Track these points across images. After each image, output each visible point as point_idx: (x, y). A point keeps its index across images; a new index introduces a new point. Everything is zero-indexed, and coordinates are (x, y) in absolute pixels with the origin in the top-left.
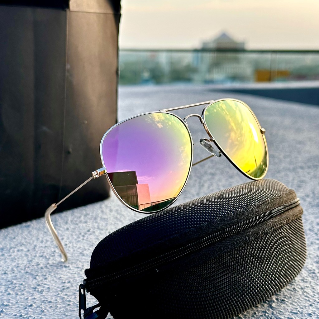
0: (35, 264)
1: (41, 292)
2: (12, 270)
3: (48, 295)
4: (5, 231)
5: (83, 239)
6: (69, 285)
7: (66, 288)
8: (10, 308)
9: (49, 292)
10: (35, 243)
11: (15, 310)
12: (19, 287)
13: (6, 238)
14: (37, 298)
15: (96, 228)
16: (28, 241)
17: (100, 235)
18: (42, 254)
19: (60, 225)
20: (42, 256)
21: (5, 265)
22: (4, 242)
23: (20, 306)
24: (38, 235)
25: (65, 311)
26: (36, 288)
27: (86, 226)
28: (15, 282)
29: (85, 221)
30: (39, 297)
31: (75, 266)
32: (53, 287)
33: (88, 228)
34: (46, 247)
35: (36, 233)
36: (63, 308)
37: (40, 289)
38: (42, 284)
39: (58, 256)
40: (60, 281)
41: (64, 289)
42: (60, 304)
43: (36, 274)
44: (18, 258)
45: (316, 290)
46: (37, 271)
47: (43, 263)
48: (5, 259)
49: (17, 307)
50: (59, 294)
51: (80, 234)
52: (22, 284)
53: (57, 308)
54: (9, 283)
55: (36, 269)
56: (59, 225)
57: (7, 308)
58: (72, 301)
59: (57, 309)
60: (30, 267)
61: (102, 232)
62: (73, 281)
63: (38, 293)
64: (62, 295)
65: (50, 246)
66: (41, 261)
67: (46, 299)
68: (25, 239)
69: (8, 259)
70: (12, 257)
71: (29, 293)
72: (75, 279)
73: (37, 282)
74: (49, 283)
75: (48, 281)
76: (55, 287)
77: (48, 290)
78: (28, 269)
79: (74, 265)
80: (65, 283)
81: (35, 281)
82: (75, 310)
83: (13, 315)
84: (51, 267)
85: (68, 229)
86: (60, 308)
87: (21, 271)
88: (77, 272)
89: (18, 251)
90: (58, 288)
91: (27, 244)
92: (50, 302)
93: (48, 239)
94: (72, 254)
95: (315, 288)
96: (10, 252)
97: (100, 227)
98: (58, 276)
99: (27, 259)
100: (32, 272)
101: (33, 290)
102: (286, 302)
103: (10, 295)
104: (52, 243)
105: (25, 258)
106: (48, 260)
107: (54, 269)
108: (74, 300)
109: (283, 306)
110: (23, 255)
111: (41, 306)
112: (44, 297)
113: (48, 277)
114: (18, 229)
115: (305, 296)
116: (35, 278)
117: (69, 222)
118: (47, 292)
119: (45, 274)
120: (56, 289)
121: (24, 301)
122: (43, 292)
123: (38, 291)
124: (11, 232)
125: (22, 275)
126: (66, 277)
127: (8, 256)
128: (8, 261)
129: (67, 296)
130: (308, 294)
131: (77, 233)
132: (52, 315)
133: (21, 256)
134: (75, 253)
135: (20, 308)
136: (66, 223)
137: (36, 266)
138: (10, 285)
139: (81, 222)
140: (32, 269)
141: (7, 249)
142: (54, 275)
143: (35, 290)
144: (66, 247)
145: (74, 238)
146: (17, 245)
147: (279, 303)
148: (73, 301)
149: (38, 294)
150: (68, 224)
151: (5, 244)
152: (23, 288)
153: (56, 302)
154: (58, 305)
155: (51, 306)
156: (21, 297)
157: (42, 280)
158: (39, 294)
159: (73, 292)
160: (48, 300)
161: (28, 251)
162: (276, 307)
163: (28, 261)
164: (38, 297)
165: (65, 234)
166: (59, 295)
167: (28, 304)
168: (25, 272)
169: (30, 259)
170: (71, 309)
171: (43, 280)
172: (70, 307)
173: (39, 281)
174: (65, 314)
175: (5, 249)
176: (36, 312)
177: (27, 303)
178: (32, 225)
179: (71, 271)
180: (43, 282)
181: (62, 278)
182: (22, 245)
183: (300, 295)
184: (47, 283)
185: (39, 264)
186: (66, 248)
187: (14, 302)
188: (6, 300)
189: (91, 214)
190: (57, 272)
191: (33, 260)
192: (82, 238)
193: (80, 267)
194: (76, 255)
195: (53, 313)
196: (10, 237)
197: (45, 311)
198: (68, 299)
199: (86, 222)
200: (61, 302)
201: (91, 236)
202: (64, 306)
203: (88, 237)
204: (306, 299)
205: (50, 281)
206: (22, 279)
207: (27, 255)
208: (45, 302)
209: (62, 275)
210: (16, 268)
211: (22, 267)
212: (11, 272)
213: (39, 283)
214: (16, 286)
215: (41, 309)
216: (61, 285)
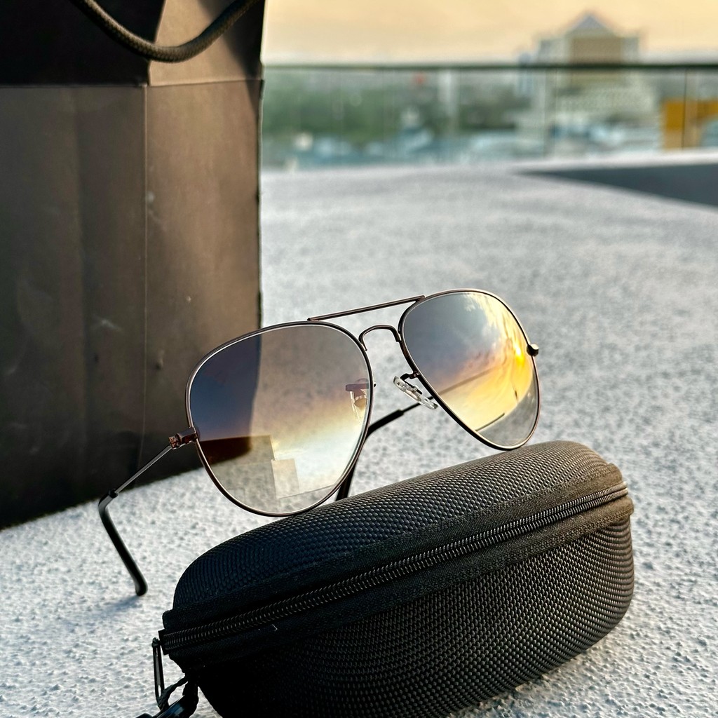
0: (76, 599)
1: (79, 661)
2: (33, 612)
3: (92, 666)
5: (179, 546)
6: (134, 645)
7: (126, 651)
8: (16, 692)
9: (95, 660)
10: (84, 555)
11: (25, 697)
12: (39, 648)
13: (29, 543)
14: (69, 673)
15: (209, 521)
16: (71, 549)
17: (214, 536)
18: (94, 578)
19: (140, 513)
20: (93, 583)
21: (19, 602)
22: (25, 552)
23: (36, 689)
24: (94, 537)
25: (118, 700)
26: (70, 651)
27: (191, 516)
28: (33, 637)
29: (190, 504)
30: (74, 671)
31: (154, 605)
32: (103, 649)
33: (194, 521)
34: (104, 563)
35: (89, 533)
36: (116, 694)
37: (78, 653)
38: (84, 642)
39: (124, 582)
40: (118, 637)
41: (122, 654)
42: (110, 686)
43: (75, 622)
44: (47, 587)
45: (612, 655)
46: (78, 616)
47: (93, 598)
48: (22, 590)
50: (111, 664)
51: (176, 534)
52: (45, 643)
54: (22, 640)
55: (79, 610)
56: (137, 515)
57: (11, 692)
58: (133, 679)
59: (103, 696)
60: (67, 606)
61: (220, 529)
62: (143, 637)
63: (74, 662)
64: (117, 666)
65: (112, 562)
66: (90, 595)
67: (87, 674)
68: (67, 544)
69: (28, 589)
70: (36, 584)
71: (56, 662)
72: (149, 632)
73: (74, 638)
74: (96, 642)
75: (97, 637)
76: (107, 650)
77: (93, 656)
78: (63, 611)
79: (152, 603)
80: (127, 640)
81: (71, 637)
82: (136, 698)
83: (19, 707)
84: (107, 607)
85: (153, 523)
86: (110, 694)
87: (48, 614)
88: (154, 617)
89: (49, 571)
90: (112, 651)
91: (67, 556)
92: (93, 681)
94: (153, 579)
95: (611, 651)
96: (32, 574)
97: (218, 519)
98: (118, 627)
99: (64, 589)
100: (68, 618)
101: (65, 655)
102: (545, 682)
103: (20, 667)
105: (61, 587)
106: (104, 592)
107: (111, 611)
108: (139, 677)
109: (537, 691)
110: (57, 582)
111: (73, 689)
112: (83, 670)
113: (98, 628)
114: (56, 523)
115: (587, 669)
116: (73, 631)
117: (159, 507)
118: (90, 659)
119: (92, 622)
120: (109, 655)
121: (45, 679)
122: (83, 660)
123: (74, 657)
124: (42, 529)
125: (49, 623)
126: (131, 628)
127: (27, 583)
128: (26, 593)
129: (126, 669)
130: (594, 664)
131: (172, 532)
132: (91, 707)
133: (54, 583)
134: (157, 577)
135: (35, 693)
136: (154, 509)
137: (78, 603)
138: (22, 644)
139: (182, 506)
140: (70, 612)
141: (28, 568)
142: (109, 625)
143: (68, 657)
145: (161, 543)
146: (48, 559)
149: (72, 663)
150: (156, 512)
151: (26, 556)
152: (47, 651)
153: (103, 680)
154: (106, 688)
155: (92, 688)
156: (40, 669)
157: (85, 635)
160: (89, 677)
161: (69, 571)
162: (522, 692)
163: (65, 594)
164: (71, 671)
165: (146, 535)
166: (112, 667)
167: (50, 684)
168: (56, 617)
169: (69, 589)
170: (130, 695)
171: (87, 635)
172: (129, 692)
173: (78, 638)
174: (116, 706)
175: (25, 569)
176: (62, 702)
177: (50, 682)
178: (86, 514)
179: (143, 616)
180: (87, 638)
181: (124, 631)
182: (59, 559)
184: (93, 642)
185: (85, 601)
186: (144, 565)
187: (26, 681)
188: (11, 676)
189: (205, 490)
190: (116, 617)
191: (75, 592)
192: (177, 542)
193: (162, 606)
194: (160, 580)
195: (94, 703)
196: (38, 542)
197: (81, 698)
198: (127, 674)
199: (192, 507)
200: (113, 682)
201: (197, 538)
202: (117, 688)
204: (586, 676)
205: (100, 637)
206: (47, 633)
207: (64, 581)
208: (83, 680)
209: (124, 624)
210: (40, 609)
211: (52, 607)
212: (29, 618)
213: (78, 641)
214: (34, 648)
215: (73, 696)
216: (119, 645)
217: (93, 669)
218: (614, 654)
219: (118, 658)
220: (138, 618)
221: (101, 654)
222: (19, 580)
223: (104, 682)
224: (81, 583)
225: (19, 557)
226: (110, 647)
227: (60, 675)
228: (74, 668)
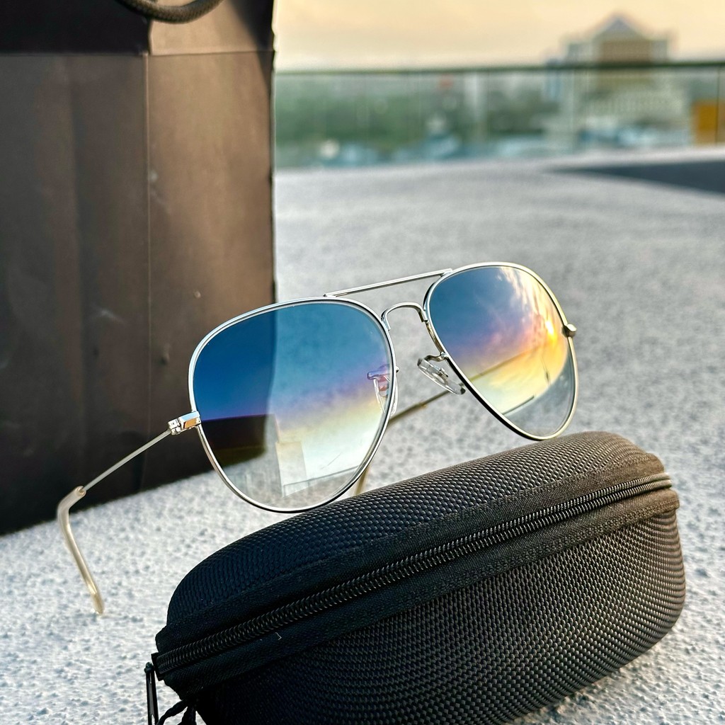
0: (71, 613)
1: (71, 681)
2: (23, 627)
3: (85, 687)
4: (26, 535)
5: (186, 554)
6: (132, 663)
7: (123, 670)
9: (88, 680)
12: (28, 667)
13: (24, 553)
14: (59, 694)
15: (219, 527)
16: (69, 559)
19: (145, 519)
21: (9, 617)
22: (18, 562)
23: (21, 713)
24: (93, 545)
26: (62, 671)
27: (199, 522)
28: (21, 655)
29: (199, 509)
30: (65, 692)
31: (156, 619)
32: (98, 668)
33: (203, 527)
34: (103, 573)
35: (89, 541)
36: (110, 718)
37: (70, 672)
38: (78, 660)
39: (125, 594)
40: (115, 654)
41: (119, 673)
42: (104, 709)
43: (68, 639)
44: (40, 600)
45: (666, 673)
46: (72, 632)
48: (13, 603)
49: (13, 716)
50: (106, 685)
51: (183, 541)
52: (34, 662)
53: (97, 718)
54: (9, 659)
55: (73, 625)
56: (142, 522)
58: (130, 702)
59: (96, 720)
60: (61, 621)
62: (142, 654)
63: (65, 682)
64: (113, 687)
65: (112, 572)
68: (64, 553)
69: (19, 602)
71: (46, 683)
73: (67, 656)
74: (91, 660)
75: (92, 654)
76: (103, 669)
77: (87, 676)
78: (56, 626)
79: (154, 616)
80: (125, 658)
81: (64, 654)
84: (105, 622)
85: (159, 529)
86: (103, 718)
87: (40, 630)
89: (44, 583)
90: (108, 670)
91: (64, 567)
92: (85, 704)
93: (113, 555)
94: (155, 590)
95: (663, 668)
96: (25, 586)
97: (229, 525)
98: (115, 644)
99: (59, 602)
100: (61, 634)
101: (56, 675)
102: (591, 703)
103: (6, 688)
104: (118, 564)
105: (55, 600)
107: (108, 626)
108: (136, 699)
109: (582, 714)
110: (52, 593)
111: (63, 713)
112: (75, 692)
113: (94, 645)
115: (637, 689)
116: (66, 648)
117: (166, 513)
118: (83, 679)
119: (87, 638)
120: (104, 674)
121: (32, 701)
122: (75, 681)
123: (65, 678)
124: (38, 537)
125: (40, 640)
126: (130, 645)
127: (19, 595)
128: (17, 606)
129: (123, 690)
130: (645, 682)
131: (178, 539)
133: (48, 595)
134: (161, 588)
135: (20, 717)
136: (159, 515)
137: (73, 618)
138: (9, 663)
139: (190, 512)
140: (64, 627)
141: (21, 579)
142: (106, 641)
143: (59, 677)
144: (145, 573)
145: (167, 551)
146: (43, 570)
147: (575, 704)
148: (134, 702)
149: (63, 684)
150: (162, 518)
151: (20, 566)
152: (36, 671)
153: (97, 703)
155: (84, 712)
156: (27, 691)
157: (79, 652)
158: (66, 684)
159: (137, 680)
160: (81, 699)
161: (65, 582)
162: (565, 715)
163: (59, 608)
164: (62, 693)
165: (150, 543)
166: (107, 688)
167: (37, 708)
168: (49, 632)
169: (64, 602)
170: (125, 719)
171: (82, 653)
172: (125, 716)
173: (71, 655)
175: (17, 580)
177: (38, 705)
178: (86, 521)
179: (144, 632)
180: (81, 656)
181: (122, 648)
182: (55, 570)
183: (627, 686)
184: (87, 659)
185: (81, 615)
186: (146, 575)
187: (11, 704)
189: (215, 494)
190: (114, 632)
191: (71, 605)
192: (184, 550)
194: (164, 591)
196: (33, 551)
197: (71, 724)
198: (123, 696)
199: (201, 513)
200: (107, 705)
201: (205, 545)
202: (111, 712)
203: (197, 549)
204: (637, 696)
205: (96, 654)
206: (37, 650)
207: (59, 593)
208: (74, 703)
209: (122, 641)
210: (32, 623)
211: (44, 621)
212: (19, 634)
213: (71, 659)
214: (23, 667)
215: (62, 721)
216: (115, 663)
217: (86, 690)
218: (668, 671)
219: (114, 678)
220: (138, 633)
221: (95, 673)
222: (10, 593)
223: (97, 705)
224: (77, 596)
225: (12, 567)
226: (105, 666)
227: (49, 697)
228: (65, 689)
